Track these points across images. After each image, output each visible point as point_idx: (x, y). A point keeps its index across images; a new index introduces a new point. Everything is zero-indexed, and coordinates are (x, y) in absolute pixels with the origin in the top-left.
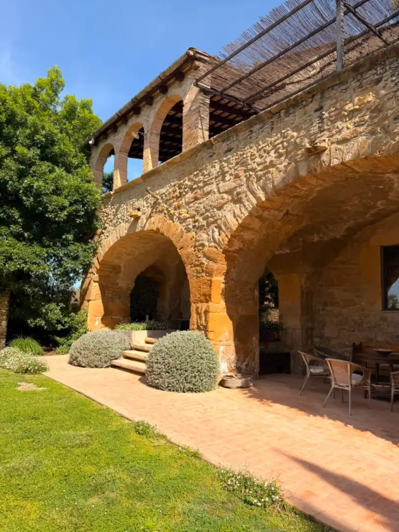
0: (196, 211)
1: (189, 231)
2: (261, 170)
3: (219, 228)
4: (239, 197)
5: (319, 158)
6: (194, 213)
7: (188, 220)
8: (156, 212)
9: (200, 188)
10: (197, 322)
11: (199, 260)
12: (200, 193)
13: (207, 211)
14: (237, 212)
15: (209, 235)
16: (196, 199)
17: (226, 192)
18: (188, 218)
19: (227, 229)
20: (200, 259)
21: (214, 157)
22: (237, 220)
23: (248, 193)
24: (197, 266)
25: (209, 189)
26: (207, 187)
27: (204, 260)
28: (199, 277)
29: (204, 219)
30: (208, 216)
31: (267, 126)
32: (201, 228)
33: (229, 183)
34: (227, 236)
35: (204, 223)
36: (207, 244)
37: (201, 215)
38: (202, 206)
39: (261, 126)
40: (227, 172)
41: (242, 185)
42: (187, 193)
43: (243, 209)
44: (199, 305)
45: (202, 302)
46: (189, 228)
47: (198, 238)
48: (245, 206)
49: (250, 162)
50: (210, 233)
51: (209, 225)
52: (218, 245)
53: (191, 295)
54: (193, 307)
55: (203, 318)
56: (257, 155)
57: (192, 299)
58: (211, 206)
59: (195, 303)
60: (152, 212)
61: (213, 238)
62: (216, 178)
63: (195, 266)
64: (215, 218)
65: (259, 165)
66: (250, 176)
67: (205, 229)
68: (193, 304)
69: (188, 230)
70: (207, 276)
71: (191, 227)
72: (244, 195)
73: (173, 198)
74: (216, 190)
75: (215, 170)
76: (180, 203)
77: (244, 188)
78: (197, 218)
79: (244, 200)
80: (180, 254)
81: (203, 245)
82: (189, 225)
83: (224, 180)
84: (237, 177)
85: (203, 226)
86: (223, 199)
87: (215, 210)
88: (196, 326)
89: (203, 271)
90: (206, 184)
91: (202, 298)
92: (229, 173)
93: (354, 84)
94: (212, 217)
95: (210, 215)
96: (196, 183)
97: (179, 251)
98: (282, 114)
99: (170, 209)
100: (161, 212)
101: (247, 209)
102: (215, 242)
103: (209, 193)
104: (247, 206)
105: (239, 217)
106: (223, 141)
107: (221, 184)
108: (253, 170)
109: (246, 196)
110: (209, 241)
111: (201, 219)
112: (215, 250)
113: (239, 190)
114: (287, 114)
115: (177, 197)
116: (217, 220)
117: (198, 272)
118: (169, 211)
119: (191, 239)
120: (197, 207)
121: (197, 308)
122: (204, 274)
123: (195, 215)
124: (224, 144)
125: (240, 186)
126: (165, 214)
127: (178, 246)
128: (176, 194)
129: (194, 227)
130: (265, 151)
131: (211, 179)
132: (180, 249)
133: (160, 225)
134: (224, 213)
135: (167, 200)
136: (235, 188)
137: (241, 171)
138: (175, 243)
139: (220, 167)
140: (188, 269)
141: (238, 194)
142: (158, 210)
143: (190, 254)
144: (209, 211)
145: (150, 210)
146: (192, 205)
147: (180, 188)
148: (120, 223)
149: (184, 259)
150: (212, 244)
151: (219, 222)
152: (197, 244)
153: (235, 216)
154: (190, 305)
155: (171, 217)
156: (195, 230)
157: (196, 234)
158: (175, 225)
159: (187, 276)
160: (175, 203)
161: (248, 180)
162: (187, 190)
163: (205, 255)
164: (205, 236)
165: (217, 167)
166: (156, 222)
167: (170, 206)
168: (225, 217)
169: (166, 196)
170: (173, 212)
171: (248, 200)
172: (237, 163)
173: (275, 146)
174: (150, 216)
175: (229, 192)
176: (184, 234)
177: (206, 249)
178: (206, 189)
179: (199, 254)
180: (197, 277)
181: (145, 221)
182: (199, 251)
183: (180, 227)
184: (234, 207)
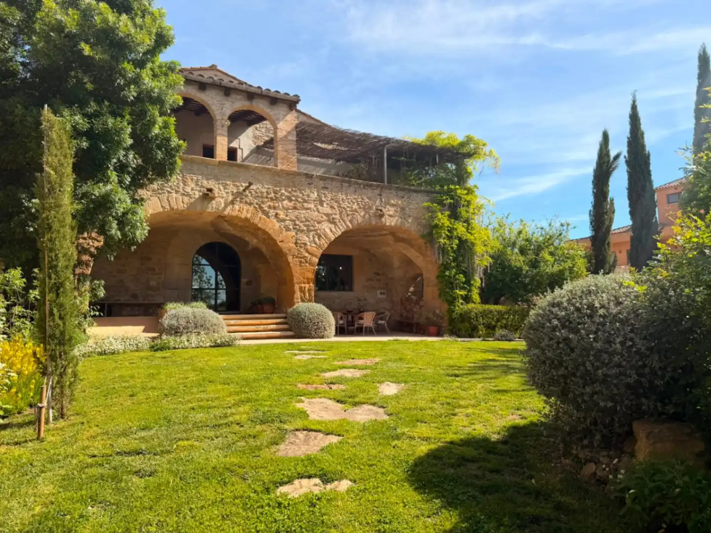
0: (296, 217)
1: (289, 231)
2: (349, 211)
3: (319, 237)
6: (294, 218)
7: (287, 221)
8: (241, 202)
9: (299, 202)
10: (301, 297)
11: (301, 254)
12: (299, 205)
13: (307, 220)
14: (333, 229)
15: (309, 238)
16: (295, 208)
17: (325, 214)
19: (326, 238)
21: (312, 186)
22: (334, 234)
23: (341, 220)
24: (300, 258)
25: (309, 206)
27: (307, 255)
28: (302, 266)
29: (305, 226)
30: (308, 224)
31: (352, 189)
32: (302, 231)
34: (326, 242)
35: (305, 228)
36: (309, 244)
37: (301, 222)
38: (303, 216)
40: (325, 201)
41: (337, 214)
42: (284, 200)
43: (338, 229)
44: (303, 285)
45: (304, 283)
47: (300, 238)
49: (341, 202)
50: (311, 237)
51: (309, 231)
52: (319, 247)
53: (295, 278)
54: (297, 287)
55: (307, 294)
56: (346, 201)
57: (295, 280)
58: (311, 219)
59: (298, 284)
60: (234, 199)
61: (314, 241)
62: (314, 201)
63: (297, 257)
64: (315, 228)
65: (348, 207)
66: (342, 211)
67: (305, 233)
68: (296, 284)
69: (288, 229)
71: (291, 227)
72: (338, 221)
73: (267, 197)
74: (315, 209)
75: (314, 195)
76: (277, 205)
77: (338, 217)
78: (297, 222)
79: (339, 224)
80: (281, 246)
81: (305, 244)
82: (289, 225)
83: (322, 205)
84: (332, 207)
85: (304, 230)
86: (321, 217)
87: (315, 222)
88: (300, 300)
89: (306, 262)
90: (305, 201)
91: (306, 281)
92: (327, 202)
93: (394, 192)
94: (313, 226)
95: (310, 224)
96: (293, 196)
98: (362, 186)
99: (262, 206)
100: (250, 204)
101: (340, 230)
102: (316, 244)
103: (308, 209)
104: (341, 228)
106: (321, 179)
107: (319, 207)
108: (344, 208)
110: (310, 242)
111: (301, 224)
112: (315, 249)
113: (334, 216)
114: (364, 188)
115: (272, 199)
117: (301, 262)
118: (261, 208)
119: (292, 237)
120: (297, 215)
121: (301, 288)
122: (307, 264)
123: (295, 220)
124: (322, 182)
125: (335, 214)
126: (254, 207)
127: (278, 239)
128: (270, 196)
129: (294, 229)
130: (351, 201)
131: (310, 200)
132: (280, 242)
133: (249, 216)
134: (324, 227)
135: (258, 197)
136: (332, 214)
137: (335, 205)
138: (273, 236)
139: (318, 195)
140: (290, 258)
141: (333, 219)
142: (244, 200)
143: (292, 247)
144: (309, 221)
145: (231, 198)
146: (291, 211)
147: (275, 192)
148: (169, 192)
149: (285, 250)
150: (313, 245)
151: (318, 231)
152: (299, 242)
153: (331, 231)
154: (293, 285)
155: (266, 214)
156: (295, 231)
157: (296, 233)
158: (272, 222)
159: (289, 263)
160: (269, 203)
161: (341, 213)
162: (284, 197)
163: (307, 251)
164: (307, 239)
165: (316, 194)
166: (242, 211)
167: (263, 202)
168: (324, 229)
169: (256, 193)
170: (266, 209)
171: (341, 225)
172: (332, 199)
173: (357, 202)
174: (232, 202)
175: (327, 215)
176: (284, 232)
177: (309, 247)
178: (306, 205)
179: (302, 250)
180: (300, 266)
181: (223, 205)
182: (301, 247)
183: (277, 225)
184: (330, 225)
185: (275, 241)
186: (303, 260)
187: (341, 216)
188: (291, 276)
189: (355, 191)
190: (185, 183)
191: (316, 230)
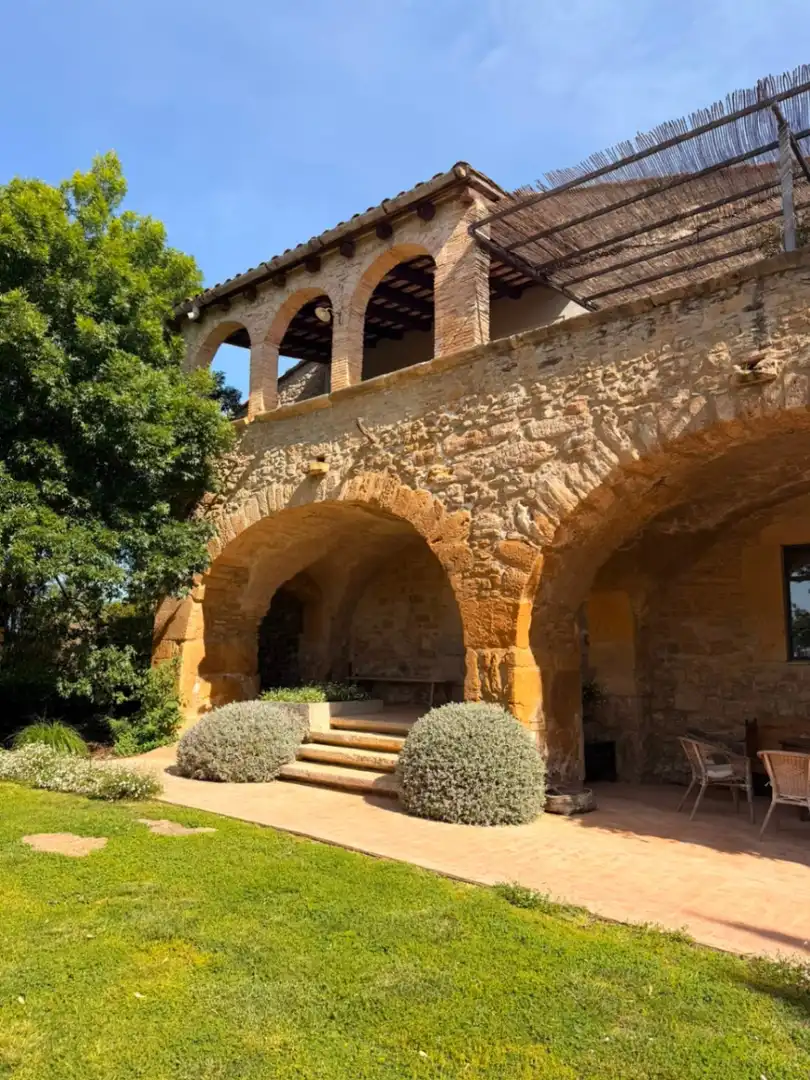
0: (473, 470)
1: (455, 509)
2: (629, 404)
3: (532, 506)
4: (578, 449)
5: (760, 392)
6: (468, 473)
7: (452, 486)
8: (367, 467)
9: (481, 428)
10: (483, 686)
11: (482, 566)
12: (481, 436)
13: (499, 470)
14: (575, 476)
15: (505, 518)
16: (471, 447)
17: (547, 439)
18: (452, 483)
19: (552, 507)
20: (485, 562)
21: (515, 372)
22: (575, 492)
23: (600, 443)
24: (481, 575)
25: (505, 431)
26: (498, 426)
27: (496, 565)
28: (485, 597)
29: (492, 486)
30: (503, 480)
31: (641, 328)
32: (486, 503)
33: (553, 421)
34: (551, 521)
35: (494, 493)
36: (503, 534)
37: (485, 479)
38: (487, 461)
39: (626, 324)
40: (548, 402)
41: (585, 428)
42: (447, 434)
43: (589, 473)
44: (488, 652)
45: (492, 645)
46: (455, 502)
47: (481, 523)
48: (593, 468)
49: (601, 386)
50: (510, 513)
51: (504, 498)
52: (531, 538)
53: (466, 633)
54: (472, 656)
55: (498, 679)
56: (619, 376)
57: (468, 638)
58: (510, 462)
59: (475, 648)
60: (356, 465)
61: (517, 523)
62: (519, 410)
63: (474, 575)
64: (521, 486)
65: (623, 394)
66: (604, 412)
67: (495, 506)
68: (470, 650)
69: (453, 506)
70: (505, 596)
71: (460, 499)
72: (589, 447)
73: (412, 441)
74: (521, 433)
75: (518, 396)
76: (431, 451)
77: (590, 433)
78: (475, 482)
79: (591, 455)
80: (436, 551)
81: (493, 536)
82: (456, 495)
83: (540, 416)
84: (572, 411)
85: (493, 499)
86: (538, 449)
87: (521, 470)
88: (479, 694)
89: (494, 586)
90: (495, 420)
91: (495, 638)
92: (554, 402)
94: (513, 482)
95: (507, 479)
96: (468, 416)
97: (431, 545)
98: (674, 307)
99: (404, 463)
100: (381, 467)
101: (597, 473)
102: (522, 530)
103: (502, 438)
104: (599, 468)
105: (580, 486)
106: (537, 344)
107: (533, 423)
108: (609, 402)
109: (595, 449)
110: (506, 528)
111: (485, 486)
112: (522, 546)
113: (576, 436)
114: (685, 308)
115: (422, 441)
116: (527, 489)
117: (481, 587)
118: (401, 467)
119: (462, 524)
120: (476, 463)
121: (482, 658)
122: (497, 592)
123: (471, 478)
124: (540, 350)
125: (580, 429)
126: (390, 471)
127: (430, 536)
128: (419, 434)
129: (468, 500)
130: (636, 371)
131: (509, 413)
132: (434, 542)
133: (378, 493)
134: (542, 478)
135: (396, 445)
136: (569, 433)
137: (581, 403)
138: (421, 529)
139: (529, 391)
140: (456, 580)
141: (575, 444)
142: (372, 463)
143: (460, 551)
144: (504, 471)
145: (351, 462)
146: (460, 457)
147: (429, 424)
148: (270, 483)
149: (446, 561)
150: (516, 535)
151: (531, 493)
152: (477, 533)
153: (568, 483)
154: (462, 653)
155: (409, 478)
156: (470, 505)
157: (473, 513)
158: (419, 494)
159: (452, 592)
160: (417, 452)
161: (598, 420)
162: (447, 428)
163: (498, 555)
164: (498, 520)
165: (522, 391)
166: (369, 486)
167: (404, 456)
168: (546, 484)
169: (393, 436)
170: (411, 468)
171: (601, 457)
172: (571, 388)
173: (658, 364)
174: (351, 474)
175: (554, 439)
176: (444, 513)
177: (501, 544)
178: (496, 430)
179: (484, 554)
180: (480, 598)
181: (338, 482)
182: (482, 546)
183: (431, 498)
184: (565, 467)
185: (424, 540)
186: (484, 580)
187: (599, 433)
188: (459, 627)
189: (652, 332)
190: (289, 461)
191: (522, 492)
